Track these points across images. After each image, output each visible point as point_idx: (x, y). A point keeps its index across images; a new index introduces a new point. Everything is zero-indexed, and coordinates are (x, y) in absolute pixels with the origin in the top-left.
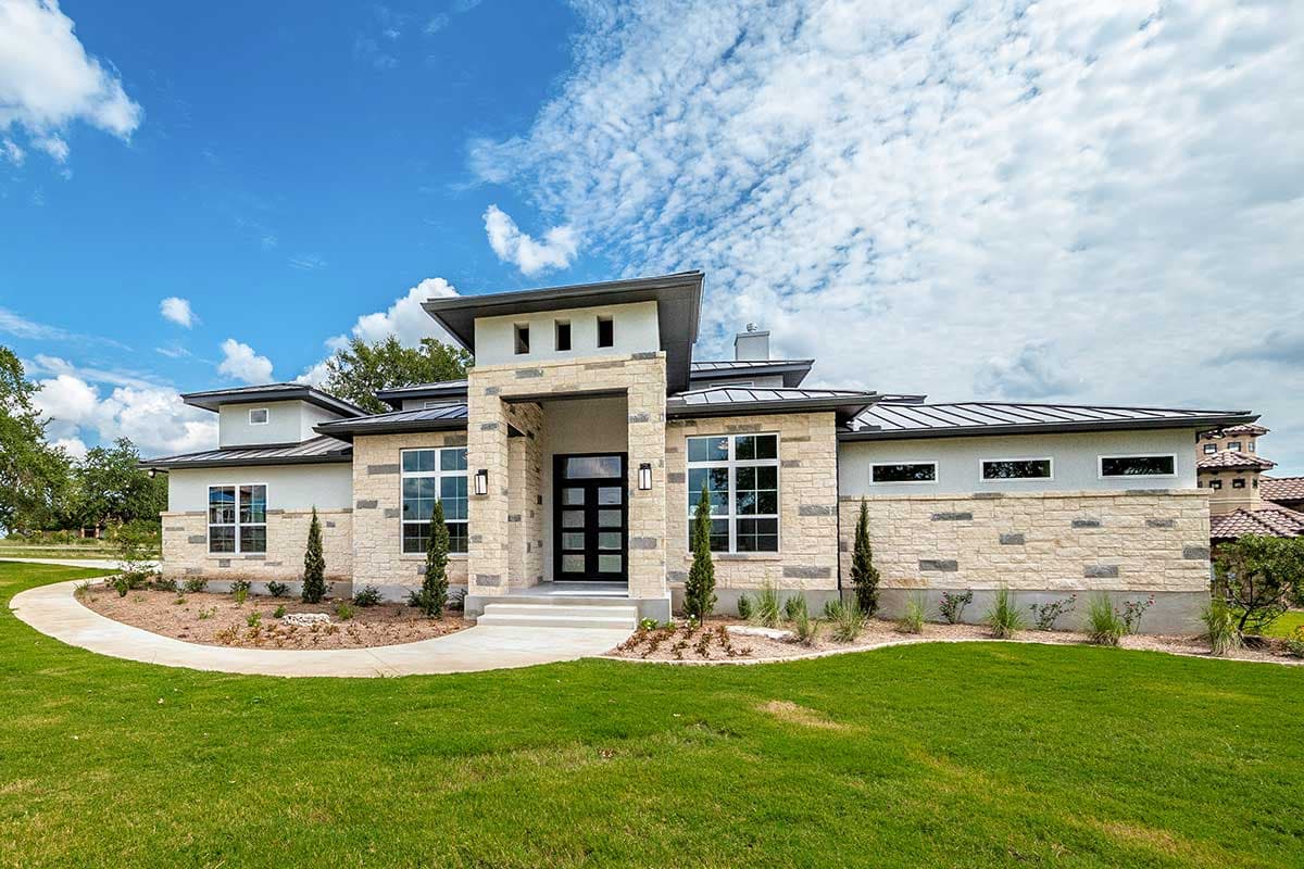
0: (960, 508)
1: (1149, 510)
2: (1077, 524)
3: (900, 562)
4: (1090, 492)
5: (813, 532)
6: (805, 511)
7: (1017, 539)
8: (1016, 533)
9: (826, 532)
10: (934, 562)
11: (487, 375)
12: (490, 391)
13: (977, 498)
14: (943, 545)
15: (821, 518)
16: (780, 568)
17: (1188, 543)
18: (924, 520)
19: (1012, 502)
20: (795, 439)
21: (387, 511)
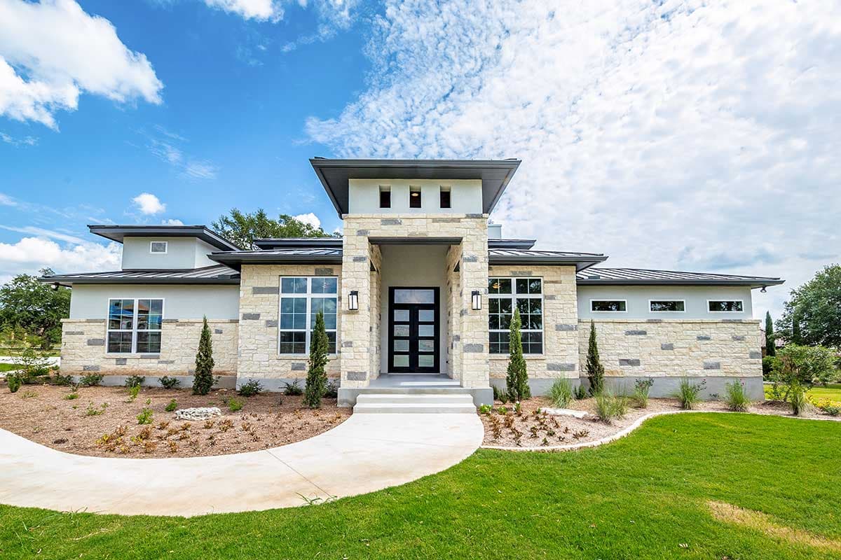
0: (640, 328)
1: (733, 331)
2: (700, 338)
3: (609, 360)
4: (706, 320)
5: (564, 341)
6: (559, 328)
7: (669, 347)
8: (669, 343)
9: (571, 341)
10: (627, 361)
11: (358, 221)
12: (361, 233)
13: (650, 322)
14: (631, 350)
15: (568, 332)
16: (546, 365)
17: (752, 349)
18: (621, 335)
19: (667, 325)
20: (553, 282)
21: (268, 322)
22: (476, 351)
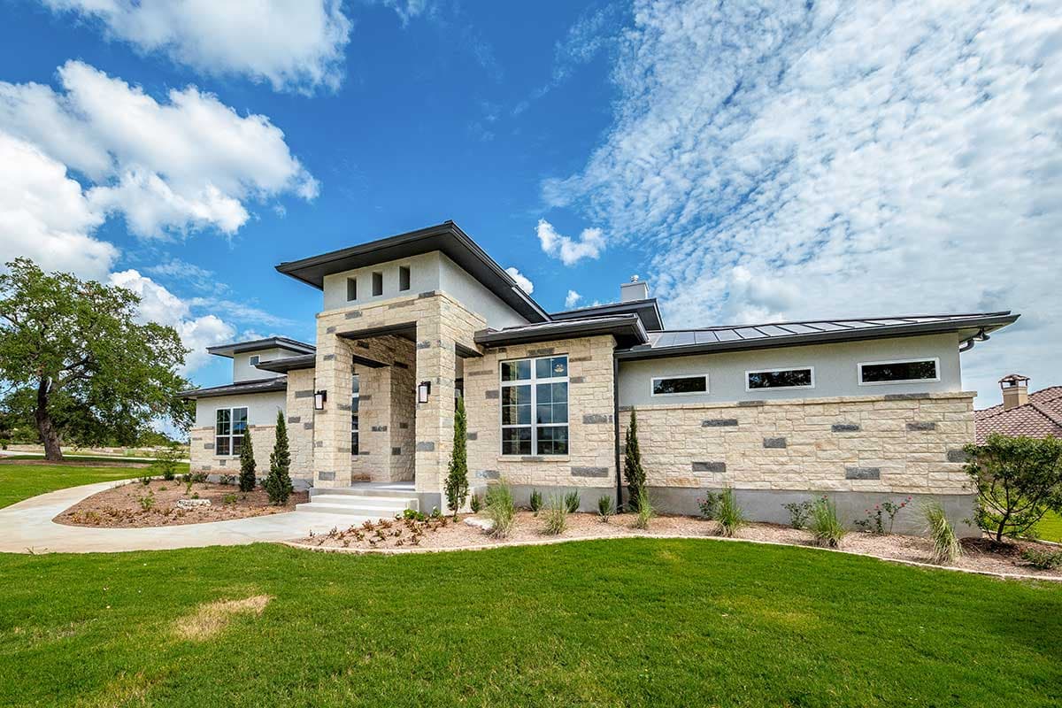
0: (726, 416)
1: (911, 414)
2: (837, 428)
3: (675, 463)
4: (847, 398)
5: (594, 437)
6: (588, 420)
7: (780, 443)
8: (779, 437)
9: (603, 437)
10: (705, 464)
11: (327, 318)
12: (330, 330)
13: (742, 405)
14: (712, 448)
15: (601, 425)
16: (570, 469)
17: (953, 446)
18: (696, 427)
19: (774, 409)
20: (580, 360)
21: (306, 424)
22: (427, 450)
